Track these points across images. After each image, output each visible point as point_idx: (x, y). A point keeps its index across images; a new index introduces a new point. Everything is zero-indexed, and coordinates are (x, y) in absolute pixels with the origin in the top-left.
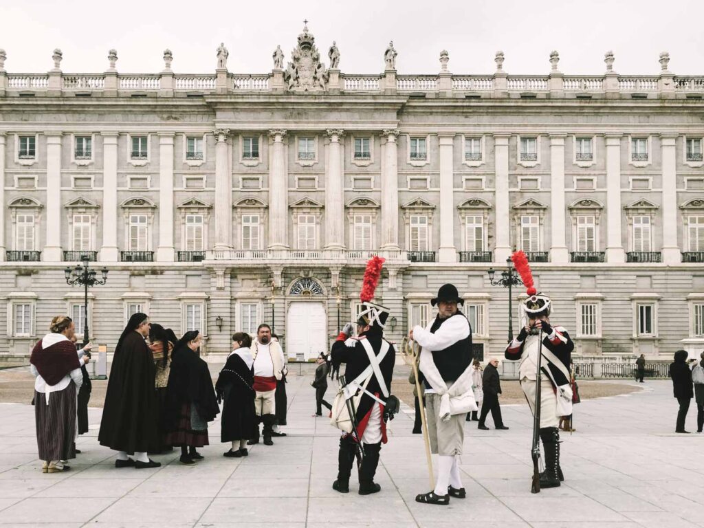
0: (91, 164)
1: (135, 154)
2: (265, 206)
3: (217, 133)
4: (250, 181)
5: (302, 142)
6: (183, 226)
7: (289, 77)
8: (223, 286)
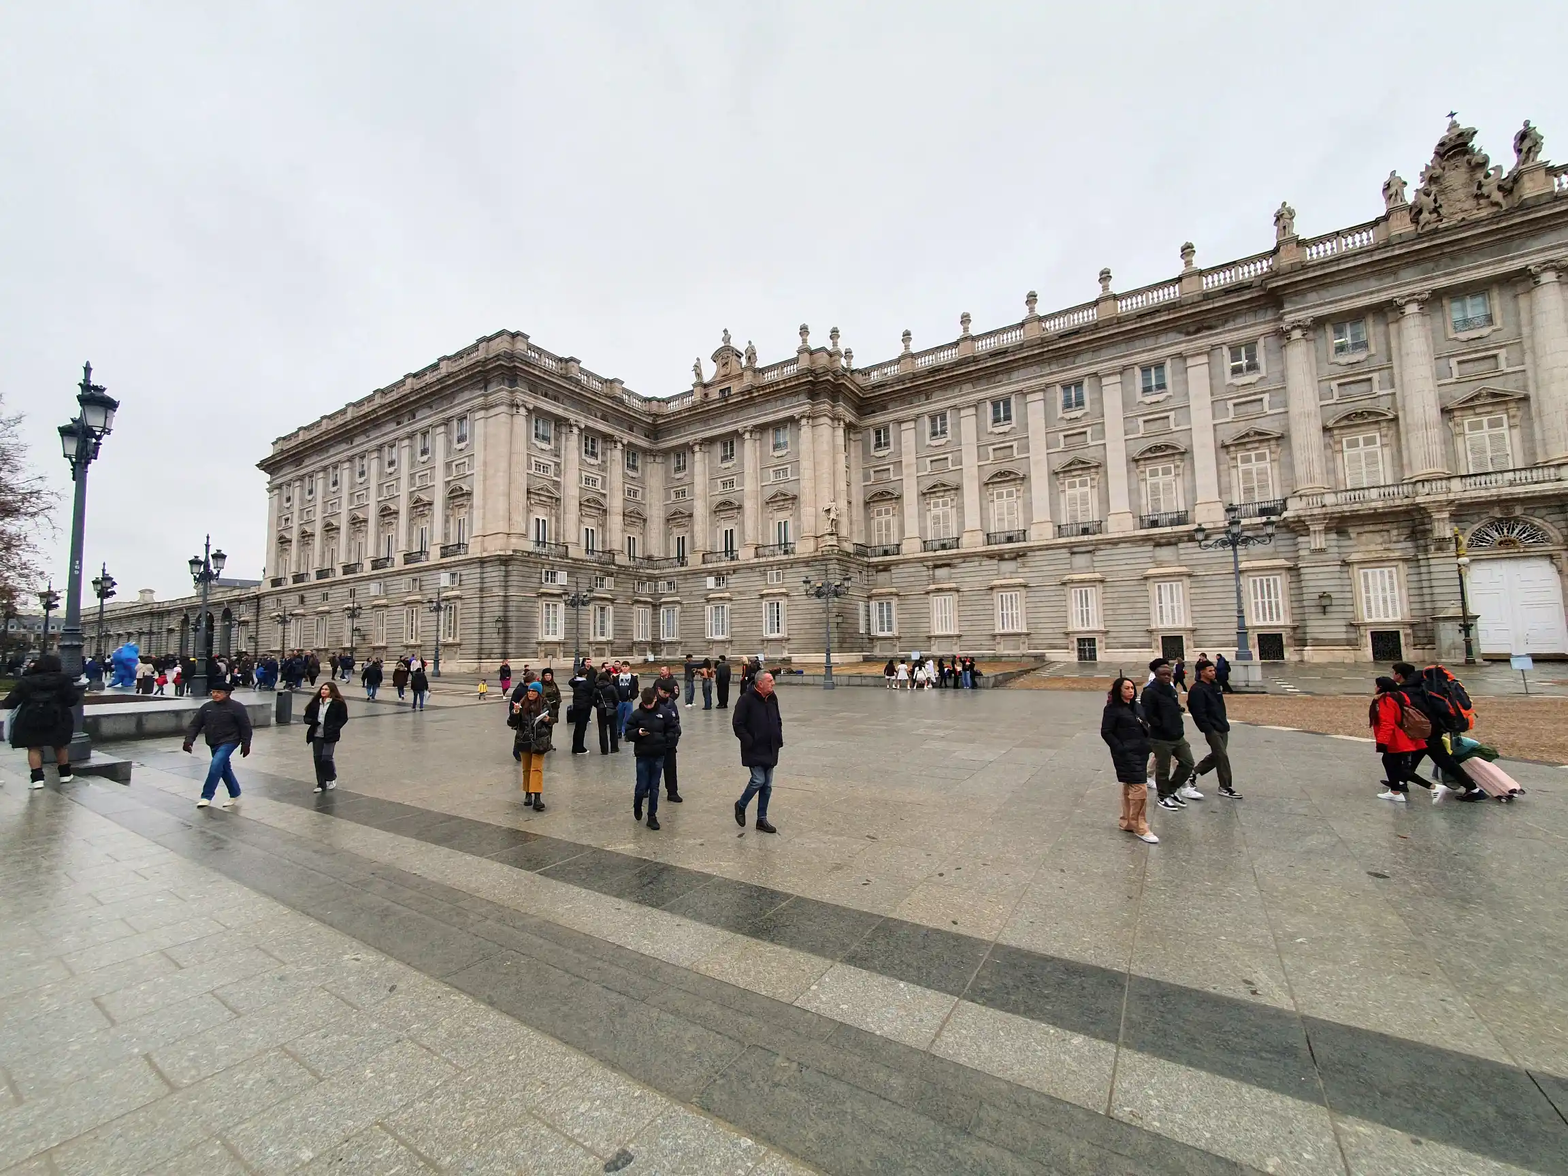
0: (1085, 414)
1: (1147, 390)
2: (1391, 416)
3: (1289, 328)
4: (1352, 386)
5: (1456, 305)
6: (1234, 471)
7: (1420, 212)
8: (1324, 546)
